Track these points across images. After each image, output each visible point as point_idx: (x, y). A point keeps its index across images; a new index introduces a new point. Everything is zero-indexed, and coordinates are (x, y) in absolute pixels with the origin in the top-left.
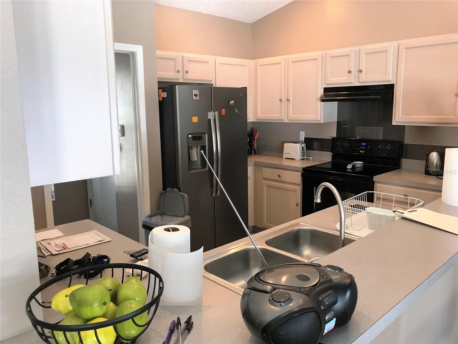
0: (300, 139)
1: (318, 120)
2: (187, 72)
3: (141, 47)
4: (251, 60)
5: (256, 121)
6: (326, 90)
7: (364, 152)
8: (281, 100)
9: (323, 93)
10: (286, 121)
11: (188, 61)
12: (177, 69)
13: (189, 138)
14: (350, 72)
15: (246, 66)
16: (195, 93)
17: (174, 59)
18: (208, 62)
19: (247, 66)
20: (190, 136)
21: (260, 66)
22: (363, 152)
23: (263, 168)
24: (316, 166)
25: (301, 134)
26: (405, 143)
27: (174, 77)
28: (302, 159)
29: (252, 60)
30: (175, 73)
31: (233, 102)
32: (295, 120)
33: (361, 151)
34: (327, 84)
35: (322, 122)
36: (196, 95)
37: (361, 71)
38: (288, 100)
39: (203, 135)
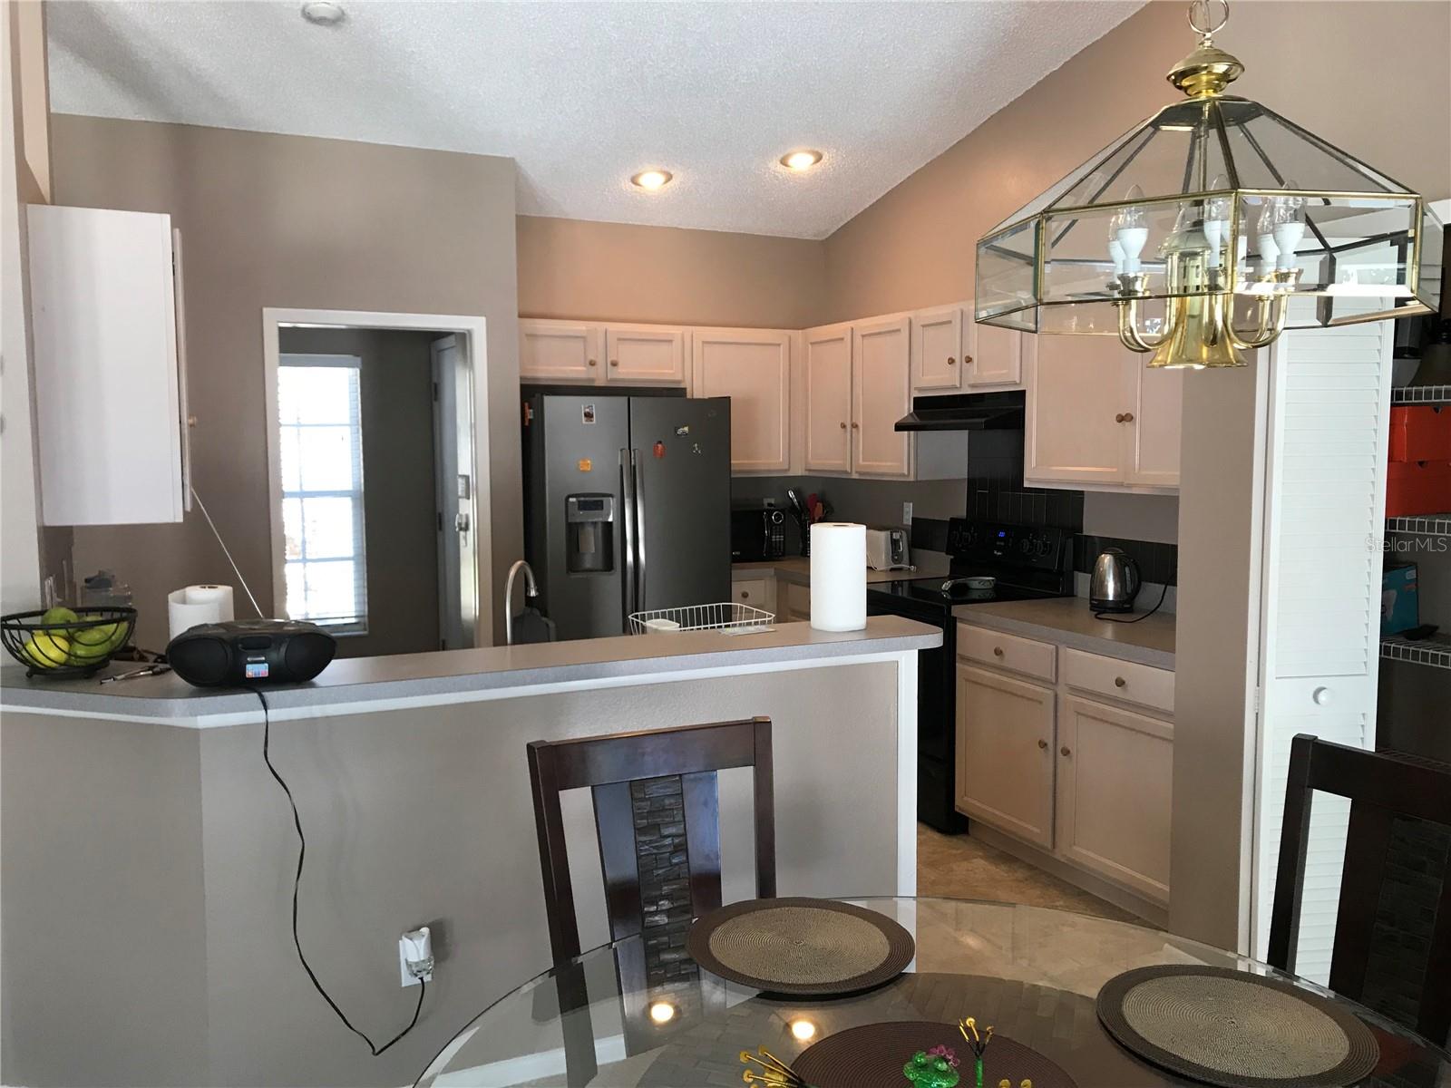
0: (905, 522)
1: (903, 475)
2: (614, 364)
3: (483, 320)
4: (796, 331)
5: (807, 474)
6: (919, 403)
7: (1002, 554)
8: (844, 426)
9: (913, 411)
10: (855, 476)
11: (619, 339)
12: (591, 357)
13: (569, 505)
14: (951, 361)
15: (779, 345)
16: (587, 410)
17: (583, 338)
18: (671, 341)
19: (782, 346)
20: (572, 500)
21: (812, 343)
22: (999, 554)
23: (790, 585)
25: (906, 509)
26: (1084, 533)
27: (583, 376)
28: (892, 570)
29: (800, 331)
30: (585, 366)
31: (686, 429)
32: (868, 474)
33: (995, 552)
34: (920, 389)
35: (912, 478)
36: (589, 416)
37: (969, 360)
38: (855, 426)
39: (605, 499)
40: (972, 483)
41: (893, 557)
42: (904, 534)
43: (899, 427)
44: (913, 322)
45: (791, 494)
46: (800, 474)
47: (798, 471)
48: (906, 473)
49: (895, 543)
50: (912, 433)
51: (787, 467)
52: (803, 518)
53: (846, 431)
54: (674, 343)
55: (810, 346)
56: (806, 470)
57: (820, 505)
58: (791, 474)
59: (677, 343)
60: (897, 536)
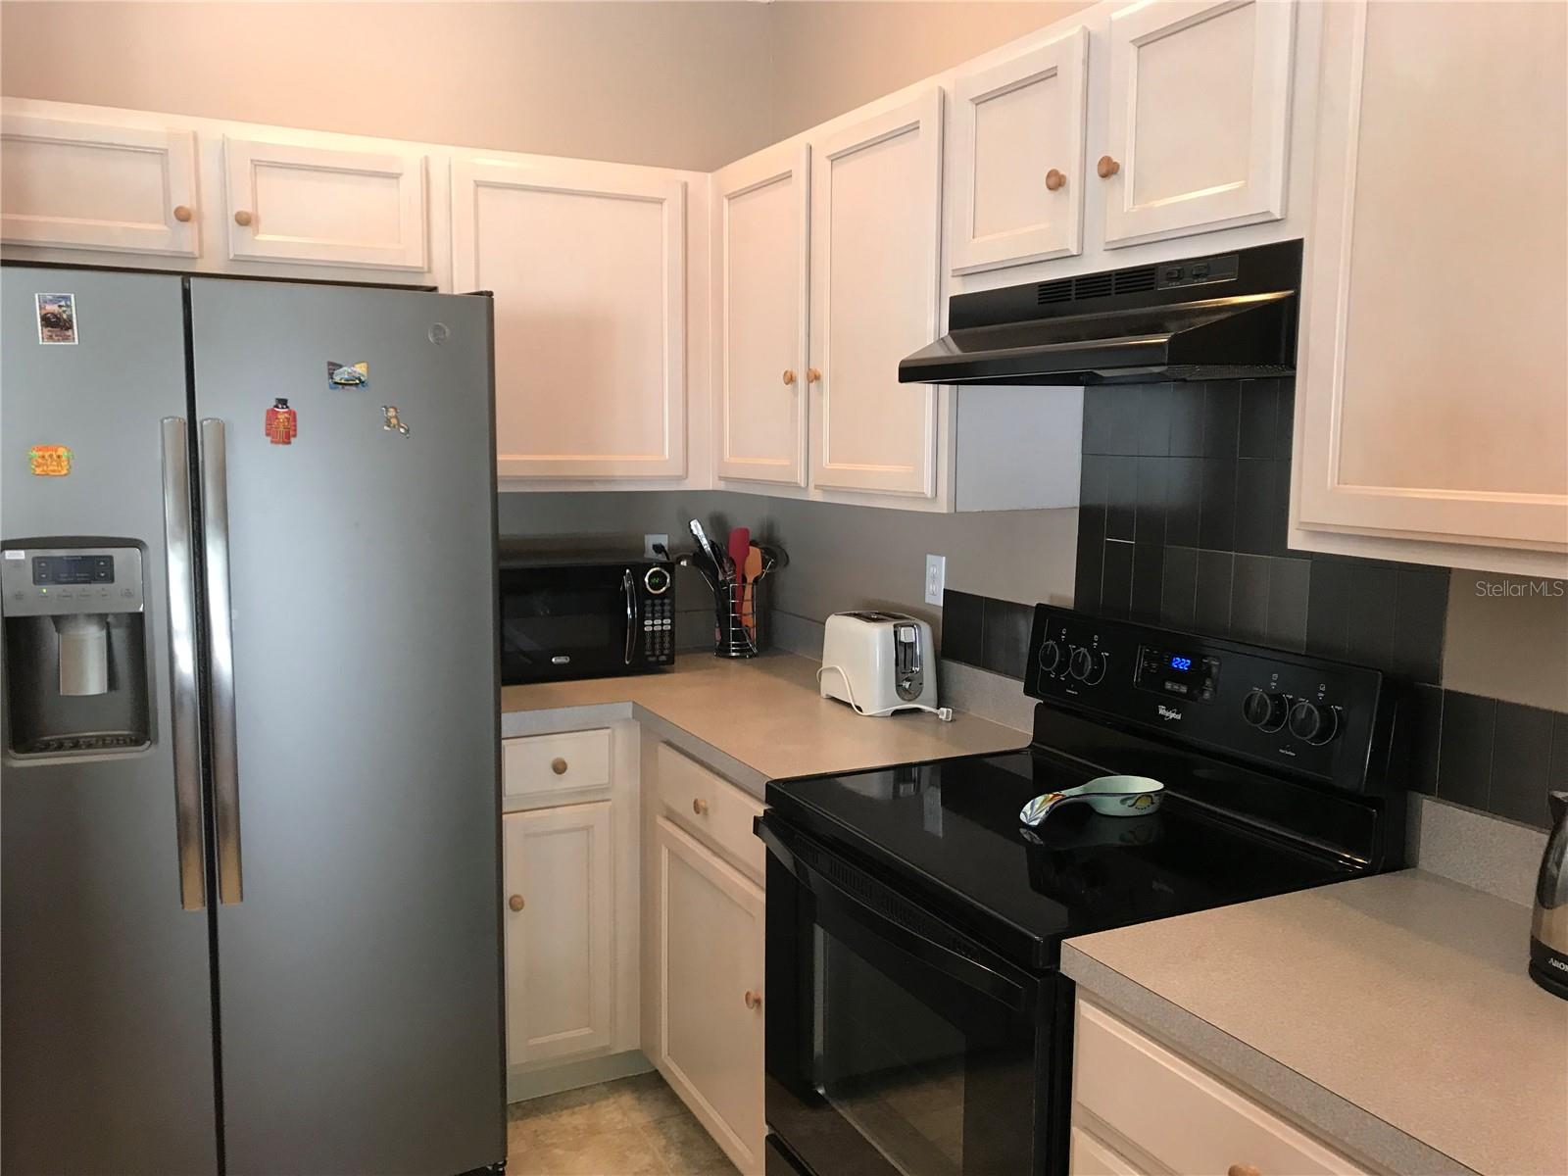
0: (929, 599)
1: (920, 497)
2: (248, 221)
5: (721, 486)
7: (1179, 717)
8: (790, 379)
9: (947, 331)
10: (816, 496)
11: (258, 163)
14: (1056, 182)
15: (660, 202)
16: (52, 308)
17: (163, 154)
18: (396, 177)
19: (666, 204)
20: (14, 555)
21: (731, 196)
22: (1172, 715)
24: (987, 760)
25: (931, 571)
26: (1447, 684)
27: (161, 245)
28: (896, 713)
30: (165, 223)
32: (850, 492)
33: (1162, 711)
34: (965, 276)
35: (942, 507)
36: (56, 324)
37: (1109, 170)
38: (814, 377)
39: (117, 554)
40: (1092, 519)
41: (898, 686)
42: (926, 629)
43: (911, 372)
44: (951, 97)
45: (696, 528)
46: (711, 488)
47: (704, 479)
48: (929, 493)
49: (904, 653)
50: (945, 389)
51: (680, 472)
52: (721, 578)
53: (795, 393)
54: (402, 180)
55: (726, 201)
56: (720, 478)
57: (755, 554)
58: (691, 485)
59: (411, 183)
60: (908, 636)
